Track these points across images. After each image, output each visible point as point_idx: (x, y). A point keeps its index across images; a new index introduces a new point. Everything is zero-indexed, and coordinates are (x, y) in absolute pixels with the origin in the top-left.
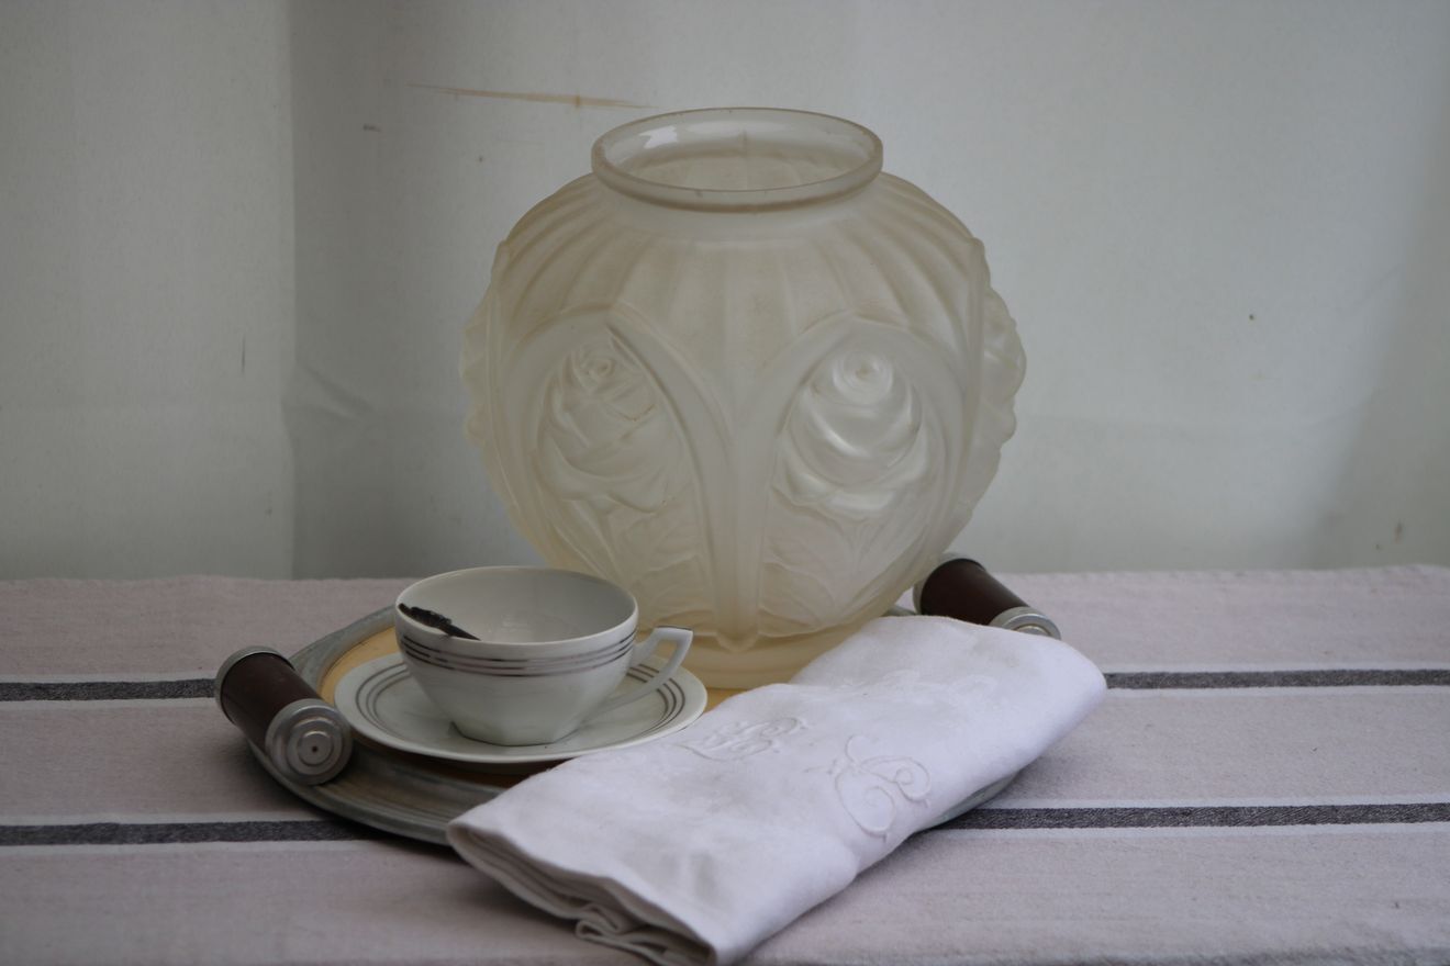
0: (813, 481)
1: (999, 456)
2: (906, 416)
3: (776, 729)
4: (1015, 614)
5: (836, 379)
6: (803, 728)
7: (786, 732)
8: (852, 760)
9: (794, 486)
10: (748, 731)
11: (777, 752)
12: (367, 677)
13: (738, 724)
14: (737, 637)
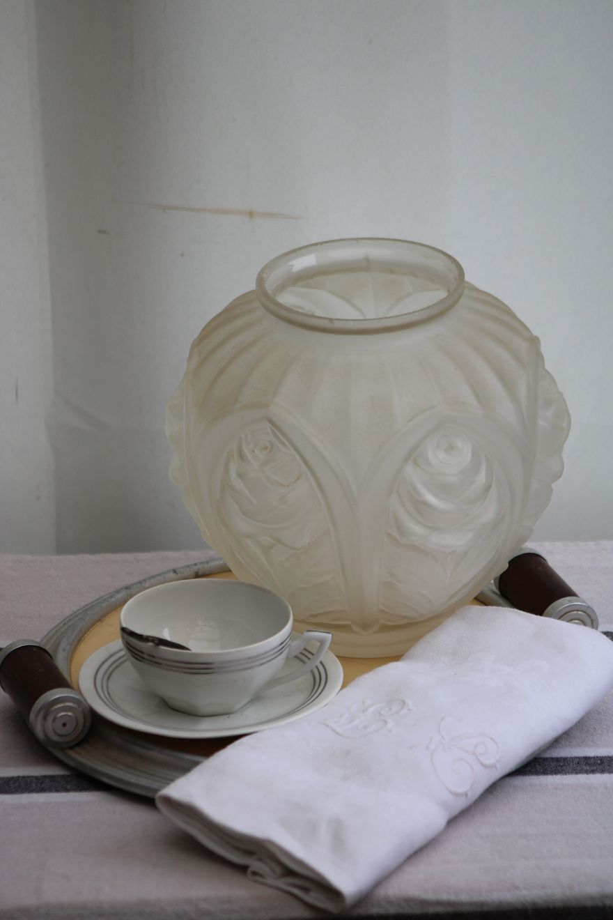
0: (415, 528)
1: (552, 490)
2: (482, 477)
3: (391, 709)
4: (564, 603)
5: (430, 456)
6: (409, 710)
7: (397, 713)
8: (443, 737)
9: (401, 529)
10: (371, 710)
11: (390, 731)
12: (103, 659)
13: (364, 703)
14: (365, 626)
